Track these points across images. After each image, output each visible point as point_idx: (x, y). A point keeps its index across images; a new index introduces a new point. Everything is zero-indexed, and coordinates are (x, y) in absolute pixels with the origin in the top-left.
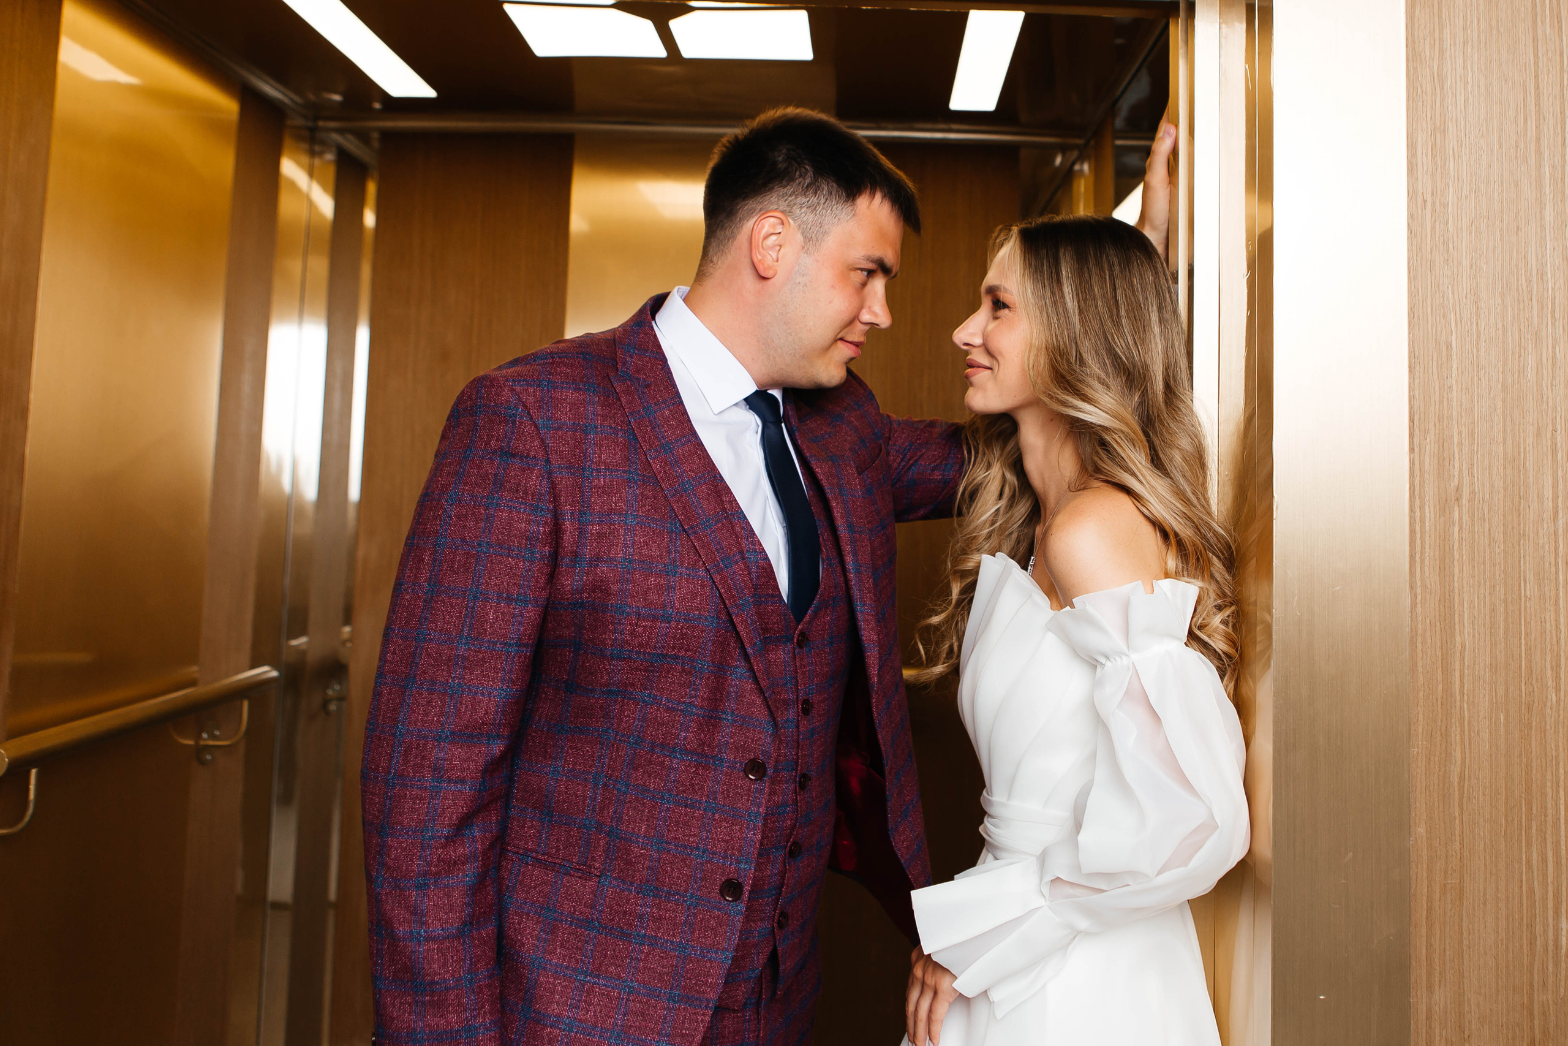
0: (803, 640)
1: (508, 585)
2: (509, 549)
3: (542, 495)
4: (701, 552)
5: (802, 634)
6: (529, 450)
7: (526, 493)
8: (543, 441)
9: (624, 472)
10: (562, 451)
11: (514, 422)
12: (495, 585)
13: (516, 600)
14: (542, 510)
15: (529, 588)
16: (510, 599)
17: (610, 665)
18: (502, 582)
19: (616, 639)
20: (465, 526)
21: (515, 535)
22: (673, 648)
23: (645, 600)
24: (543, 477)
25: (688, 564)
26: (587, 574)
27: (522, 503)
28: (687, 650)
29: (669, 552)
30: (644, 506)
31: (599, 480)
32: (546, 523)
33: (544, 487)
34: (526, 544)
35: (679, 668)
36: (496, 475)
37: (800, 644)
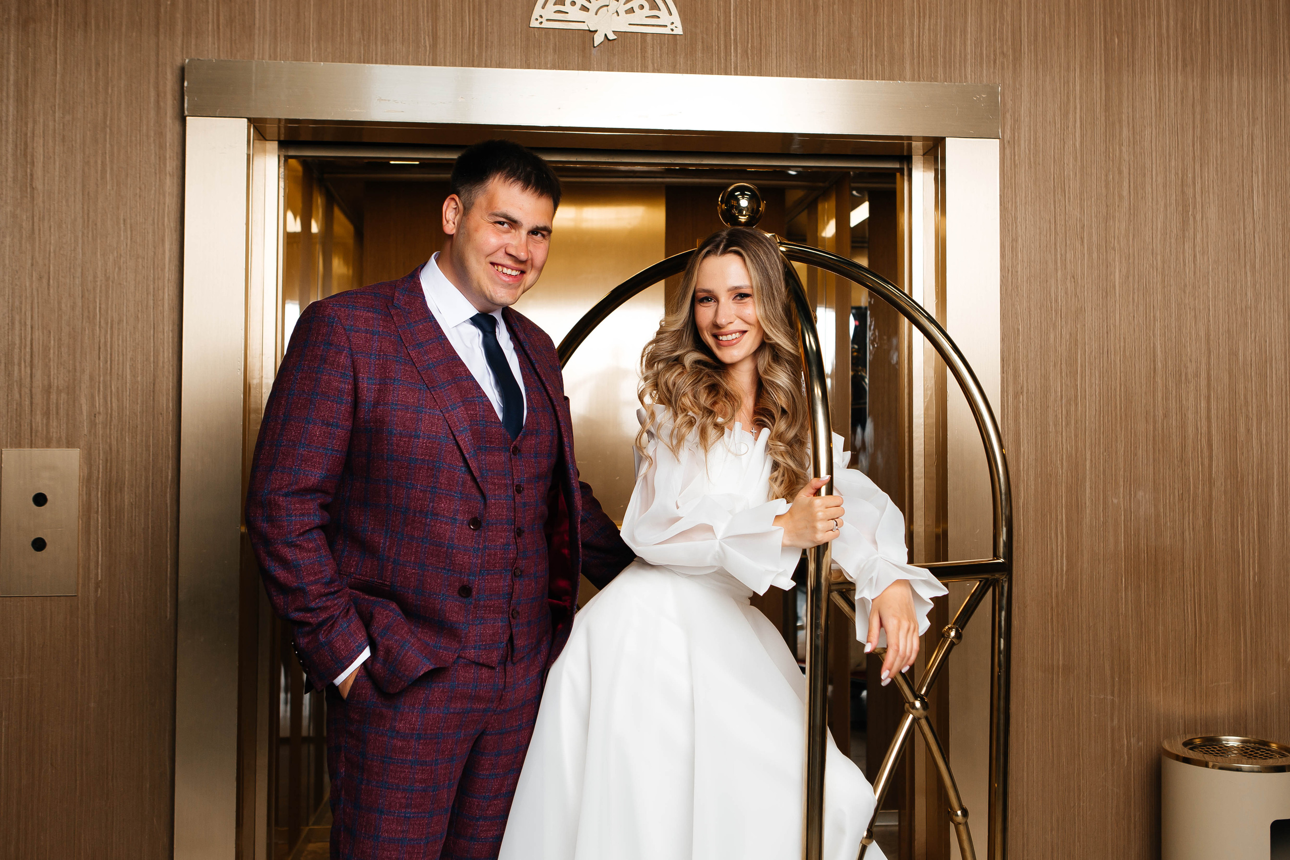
0: (516, 451)
1: (328, 416)
2: (329, 396)
3: (347, 367)
4: (438, 400)
5: (515, 447)
6: (340, 342)
7: (338, 366)
8: (348, 338)
9: (394, 356)
10: (359, 344)
11: (332, 326)
12: (321, 416)
13: (332, 425)
14: (347, 375)
15: (339, 418)
16: (328, 425)
17: (387, 464)
18: (324, 415)
19: (389, 448)
20: (305, 384)
21: (332, 389)
22: (422, 455)
23: (404, 426)
24: (348, 357)
25: (430, 407)
26: (372, 412)
27: (336, 371)
28: (430, 456)
29: (419, 400)
30: (405, 375)
31: (380, 361)
32: (349, 383)
33: (348, 363)
34: (338, 395)
35: (426, 467)
36: (322, 355)
37: (514, 453)
